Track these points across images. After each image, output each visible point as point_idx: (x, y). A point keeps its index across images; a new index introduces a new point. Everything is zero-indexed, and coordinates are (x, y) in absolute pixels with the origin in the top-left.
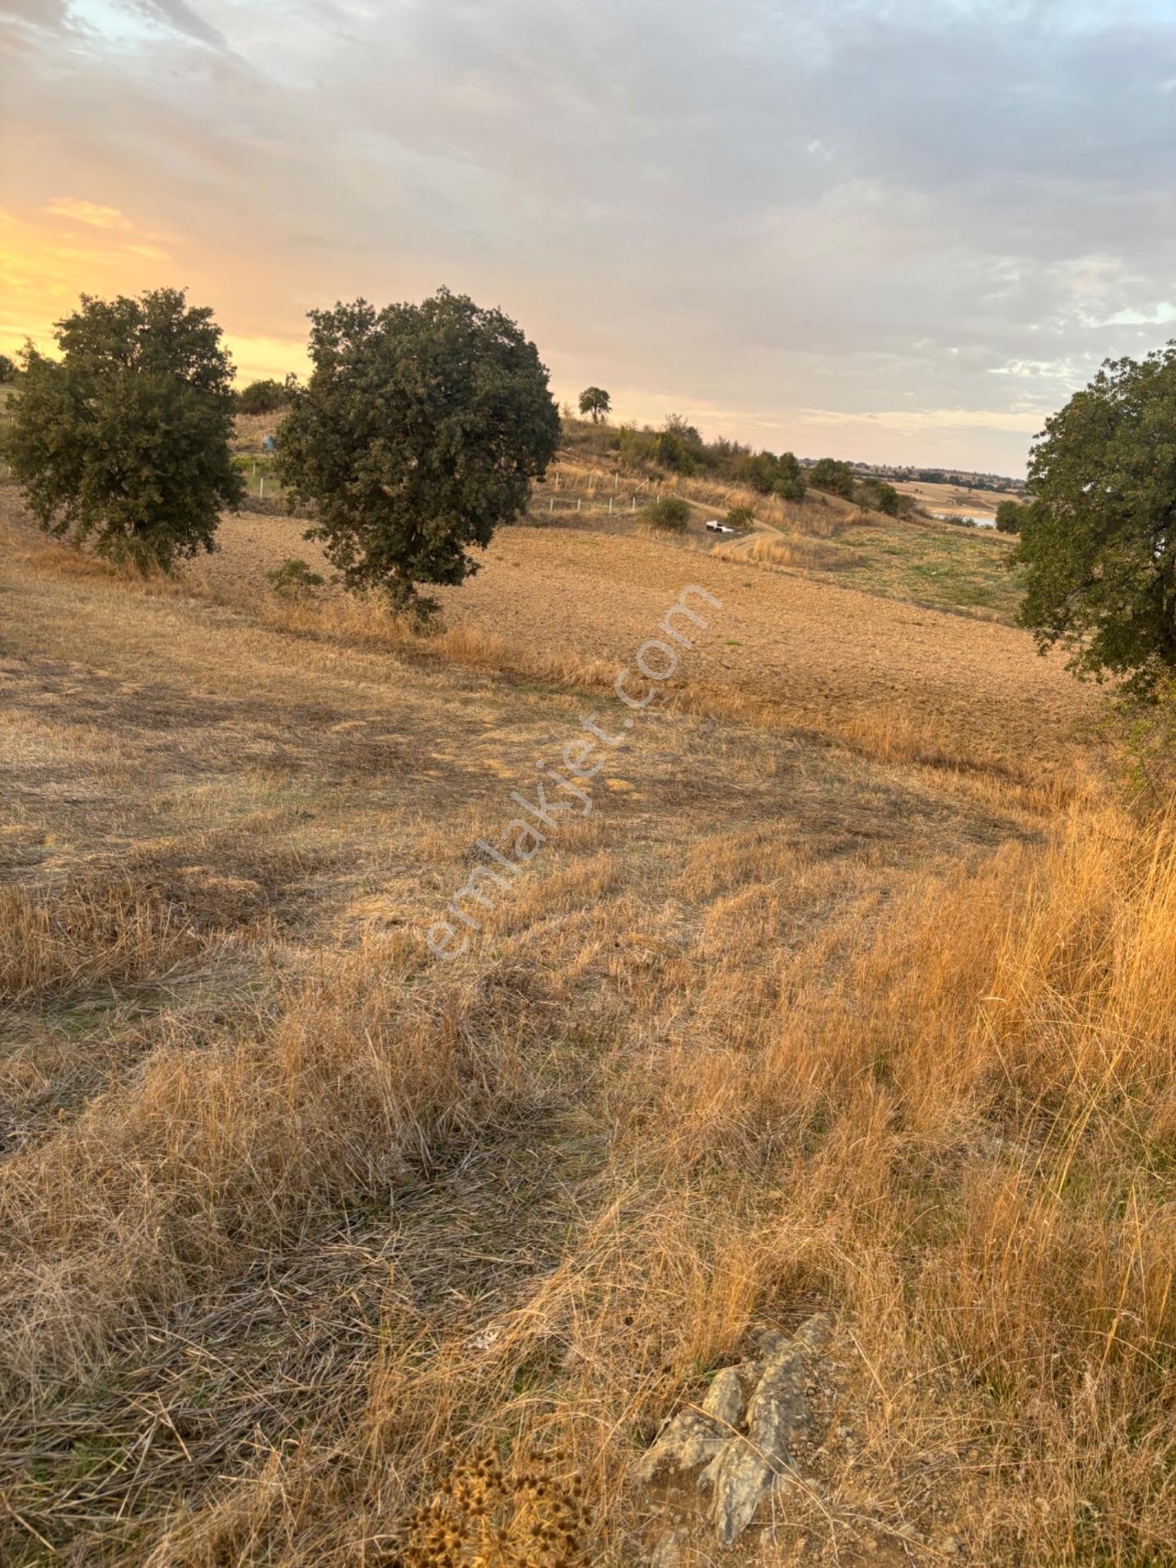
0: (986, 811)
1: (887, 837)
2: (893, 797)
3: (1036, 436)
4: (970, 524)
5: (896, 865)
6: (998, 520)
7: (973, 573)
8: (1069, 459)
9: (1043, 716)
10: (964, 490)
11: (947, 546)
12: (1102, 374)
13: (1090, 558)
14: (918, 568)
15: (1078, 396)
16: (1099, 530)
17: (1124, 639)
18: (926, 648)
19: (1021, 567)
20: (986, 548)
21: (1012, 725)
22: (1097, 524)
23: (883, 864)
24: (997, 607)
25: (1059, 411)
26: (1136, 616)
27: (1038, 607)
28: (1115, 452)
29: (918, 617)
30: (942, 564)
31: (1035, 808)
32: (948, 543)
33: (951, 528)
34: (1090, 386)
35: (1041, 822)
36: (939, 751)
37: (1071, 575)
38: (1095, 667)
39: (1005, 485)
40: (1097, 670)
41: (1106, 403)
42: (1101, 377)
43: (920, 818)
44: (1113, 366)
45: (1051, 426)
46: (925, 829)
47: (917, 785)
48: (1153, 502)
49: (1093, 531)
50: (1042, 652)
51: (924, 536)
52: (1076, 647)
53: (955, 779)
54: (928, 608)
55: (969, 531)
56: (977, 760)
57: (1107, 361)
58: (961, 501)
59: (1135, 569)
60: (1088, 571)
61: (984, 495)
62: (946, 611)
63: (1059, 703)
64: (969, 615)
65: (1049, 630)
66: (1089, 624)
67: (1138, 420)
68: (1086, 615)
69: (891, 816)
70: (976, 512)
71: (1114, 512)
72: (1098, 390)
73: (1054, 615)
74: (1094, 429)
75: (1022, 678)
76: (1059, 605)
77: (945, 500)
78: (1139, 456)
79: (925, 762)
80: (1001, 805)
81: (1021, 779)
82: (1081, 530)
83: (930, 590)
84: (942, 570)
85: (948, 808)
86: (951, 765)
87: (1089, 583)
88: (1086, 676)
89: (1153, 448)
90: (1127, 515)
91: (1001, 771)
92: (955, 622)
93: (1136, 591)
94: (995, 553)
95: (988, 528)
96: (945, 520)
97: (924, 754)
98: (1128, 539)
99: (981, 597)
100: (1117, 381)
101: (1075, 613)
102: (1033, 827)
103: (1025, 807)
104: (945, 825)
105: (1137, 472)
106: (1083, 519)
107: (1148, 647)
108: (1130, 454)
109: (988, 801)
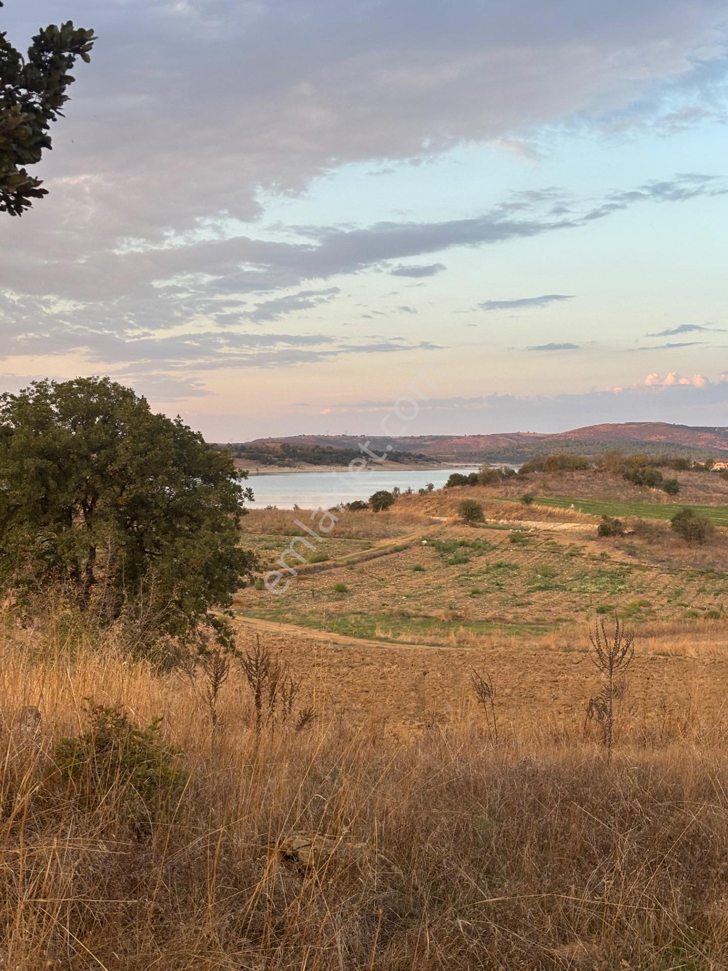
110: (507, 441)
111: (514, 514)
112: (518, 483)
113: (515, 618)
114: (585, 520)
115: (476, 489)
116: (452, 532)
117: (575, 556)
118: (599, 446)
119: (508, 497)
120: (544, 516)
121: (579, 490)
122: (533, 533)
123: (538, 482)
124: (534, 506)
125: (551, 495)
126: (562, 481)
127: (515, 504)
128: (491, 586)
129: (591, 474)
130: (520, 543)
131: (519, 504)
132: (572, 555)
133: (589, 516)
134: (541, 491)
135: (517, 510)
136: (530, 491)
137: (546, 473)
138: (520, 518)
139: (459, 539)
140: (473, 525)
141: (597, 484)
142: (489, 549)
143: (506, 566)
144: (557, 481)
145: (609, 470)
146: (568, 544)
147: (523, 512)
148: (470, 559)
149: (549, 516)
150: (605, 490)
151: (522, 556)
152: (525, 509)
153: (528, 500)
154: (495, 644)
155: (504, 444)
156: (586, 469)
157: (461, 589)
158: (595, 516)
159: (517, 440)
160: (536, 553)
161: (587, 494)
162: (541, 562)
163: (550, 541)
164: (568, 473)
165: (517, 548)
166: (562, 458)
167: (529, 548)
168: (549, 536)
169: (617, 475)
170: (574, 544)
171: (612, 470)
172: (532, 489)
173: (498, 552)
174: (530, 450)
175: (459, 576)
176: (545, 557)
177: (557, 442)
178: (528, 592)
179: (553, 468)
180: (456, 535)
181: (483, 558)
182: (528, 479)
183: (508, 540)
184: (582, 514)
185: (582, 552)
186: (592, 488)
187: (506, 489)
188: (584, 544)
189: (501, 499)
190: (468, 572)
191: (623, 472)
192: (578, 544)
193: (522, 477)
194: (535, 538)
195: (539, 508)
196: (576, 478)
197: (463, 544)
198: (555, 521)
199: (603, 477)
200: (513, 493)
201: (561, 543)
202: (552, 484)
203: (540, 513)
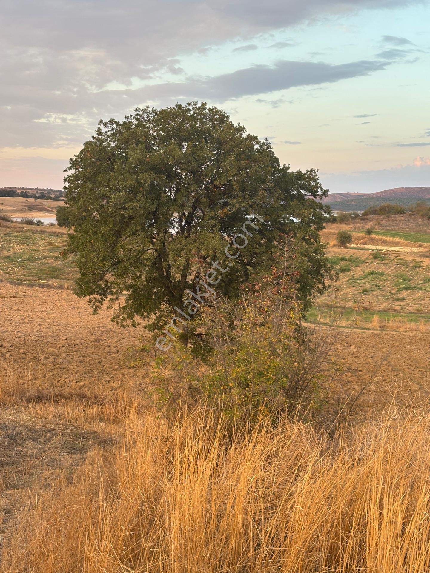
0: (76, 428)
1: (8, 463)
2: (10, 432)
3: (66, 171)
4: (39, 223)
5: (16, 486)
6: (58, 219)
7: (47, 257)
8: (90, 185)
9: (107, 350)
10: (32, 200)
11: (26, 240)
12: (99, 129)
13: (113, 246)
14: (7, 257)
15: (87, 144)
16: (116, 229)
17: (144, 296)
18: (21, 313)
19: (71, 257)
20: (53, 239)
21: (87, 359)
22: (114, 225)
23: (7, 487)
24: (66, 279)
25: (77, 154)
26: (149, 280)
27: (88, 283)
28: (116, 179)
29: (13, 292)
30: (24, 253)
31: (109, 419)
32: (26, 238)
33: (26, 228)
34: (93, 138)
35: (112, 429)
36: (38, 390)
37: (104, 259)
38: (131, 317)
39: (57, 196)
40: (132, 319)
41: (104, 148)
42: (99, 132)
43: (30, 444)
44: (105, 124)
45: (74, 164)
46: (35, 451)
47: (26, 418)
48: (145, 209)
49: (112, 229)
50: (95, 312)
51: (8, 234)
52: (116, 305)
53: (52, 409)
54: (19, 284)
55: (39, 228)
56: (66, 391)
57: (101, 121)
58: (31, 208)
59: (143, 251)
60: (115, 255)
61: (46, 203)
62: (32, 285)
63: (116, 339)
64: (48, 286)
65: (98, 297)
66: (122, 290)
67: (126, 158)
68: (118, 284)
69: (10, 446)
70: (42, 214)
71: (123, 217)
72: (99, 140)
73: (99, 286)
74: (101, 165)
75: (90, 325)
76: (101, 280)
77: (20, 208)
78: (130, 181)
79: (29, 400)
80: (85, 421)
81: (97, 400)
82: (104, 229)
83: (18, 272)
84: (25, 257)
85: (50, 431)
86: (48, 399)
87: (117, 263)
88: (125, 323)
89: (138, 176)
90: (131, 218)
91: (82, 397)
92: (39, 292)
93: (146, 265)
94: (59, 242)
95: (52, 225)
96: (22, 222)
97: (27, 394)
98: (134, 233)
99: (54, 273)
100: (109, 133)
101: (112, 283)
102: (109, 433)
103: (102, 420)
104: (49, 445)
105: (132, 190)
106: (106, 223)
107: (159, 299)
108: (125, 180)
109: (76, 420)
110: (342, 198)
111: (360, 241)
112: (361, 222)
113: (402, 309)
114: (406, 245)
115: (335, 225)
116: (333, 251)
117: (418, 267)
118: (397, 201)
119: (356, 230)
120: (380, 242)
121: (400, 226)
122: (385, 253)
123: (374, 221)
124: (373, 236)
125: (383, 229)
126: (389, 220)
127: (361, 234)
128: (372, 287)
129: (407, 216)
130: (380, 259)
131: (364, 234)
132: (416, 267)
133: (409, 243)
134: (377, 227)
135: (362, 238)
136: (370, 227)
137: (379, 215)
138: (365, 244)
139: (340, 256)
140: (346, 247)
141: (411, 223)
142: (361, 262)
143: (376, 273)
144: (386, 221)
145: (418, 214)
146: (411, 260)
147: (366, 239)
148: (351, 268)
149: (383, 242)
150: (416, 226)
151: (383, 267)
152: (367, 238)
153: (369, 232)
154: (408, 329)
155: (339, 200)
156: (404, 213)
157: (354, 288)
158: (412, 242)
159: (347, 197)
160: (392, 265)
161: (405, 228)
162: (397, 271)
163: (398, 257)
164: (393, 216)
165: (379, 262)
166: (389, 206)
167: (386, 262)
168: (397, 255)
169: (423, 217)
170: (415, 260)
171: (421, 213)
172: (371, 225)
173: (367, 264)
174: (355, 203)
175: (349, 280)
176: (399, 268)
177: (372, 198)
178: (398, 291)
179: (383, 213)
180: (336, 253)
181: (359, 269)
182: (368, 219)
183: (371, 257)
184: (404, 241)
185: (422, 265)
186: (408, 225)
187: (354, 225)
188: (421, 260)
189: (352, 232)
190: (353, 277)
191: (427, 215)
192: (419, 259)
193: (364, 218)
194: (388, 255)
195: (377, 237)
196: (398, 219)
197: (343, 259)
198: (387, 245)
199: (415, 218)
200: (359, 228)
201: (407, 259)
202: (383, 222)
203: (377, 240)
